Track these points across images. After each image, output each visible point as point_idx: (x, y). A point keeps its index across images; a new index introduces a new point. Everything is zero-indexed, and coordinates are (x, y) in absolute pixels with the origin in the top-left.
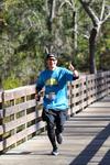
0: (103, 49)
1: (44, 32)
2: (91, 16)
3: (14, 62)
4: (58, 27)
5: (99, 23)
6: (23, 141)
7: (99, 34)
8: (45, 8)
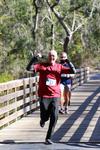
0: (74, 52)
1: (30, 40)
2: (65, 28)
3: (7, 62)
4: (40, 36)
5: (71, 33)
6: (14, 121)
7: (71, 42)
8: (31, 22)
